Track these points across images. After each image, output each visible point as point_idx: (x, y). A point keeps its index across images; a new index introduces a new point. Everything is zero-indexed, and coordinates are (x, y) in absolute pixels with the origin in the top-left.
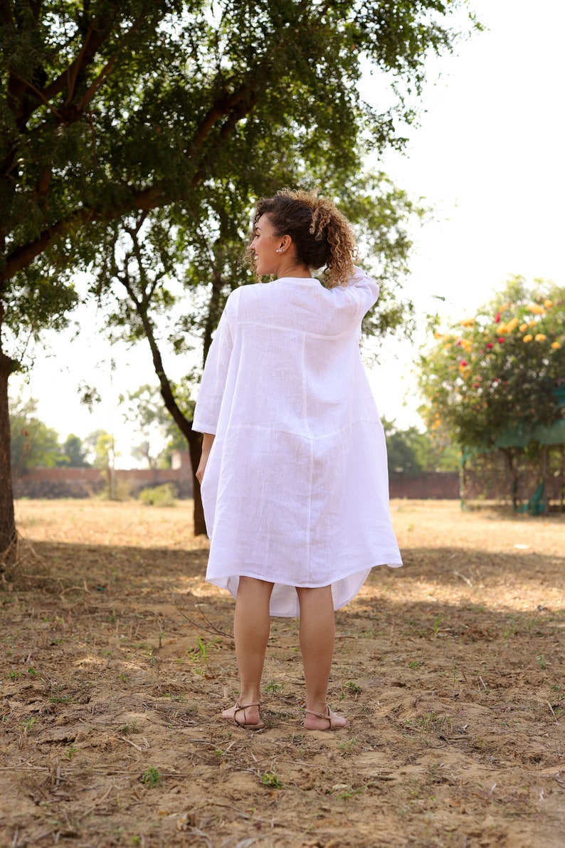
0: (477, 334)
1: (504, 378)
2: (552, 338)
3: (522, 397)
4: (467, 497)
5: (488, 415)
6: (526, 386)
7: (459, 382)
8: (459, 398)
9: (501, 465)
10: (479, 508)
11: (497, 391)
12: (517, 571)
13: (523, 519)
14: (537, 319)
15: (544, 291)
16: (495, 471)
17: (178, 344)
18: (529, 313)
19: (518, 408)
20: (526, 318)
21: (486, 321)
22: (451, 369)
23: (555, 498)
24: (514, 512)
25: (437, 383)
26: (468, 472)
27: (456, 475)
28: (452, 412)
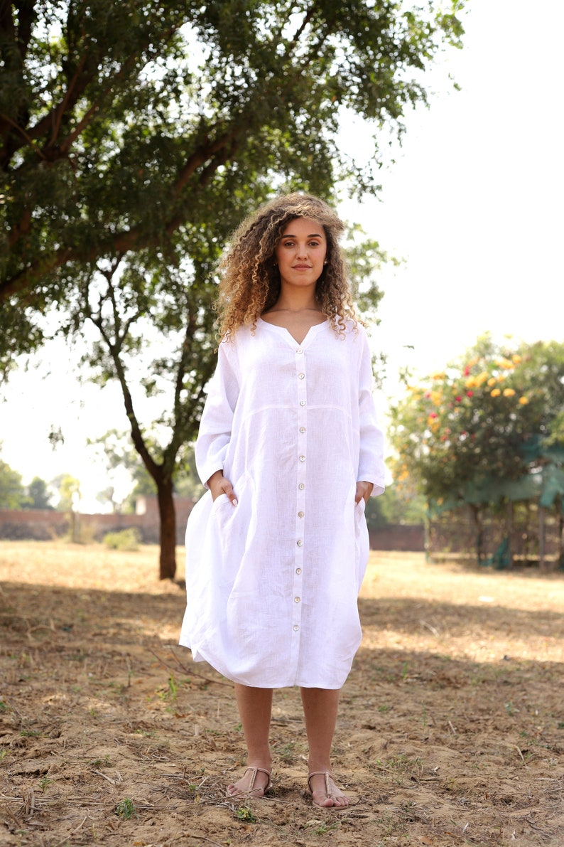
0: (446, 386)
1: (471, 432)
2: (519, 393)
3: (489, 451)
4: (432, 550)
5: (455, 467)
6: (493, 440)
7: (427, 434)
8: (426, 450)
9: (467, 519)
10: (444, 561)
11: (465, 444)
12: (483, 622)
13: (487, 573)
14: (506, 374)
15: (512, 347)
16: (461, 524)
17: (149, 387)
18: (497, 367)
19: (485, 462)
20: (495, 373)
21: (455, 375)
22: (420, 421)
23: (519, 553)
24: (478, 566)
25: (405, 435)
26: (433, 525)
27: (420, 528)
28: (419, 464)
